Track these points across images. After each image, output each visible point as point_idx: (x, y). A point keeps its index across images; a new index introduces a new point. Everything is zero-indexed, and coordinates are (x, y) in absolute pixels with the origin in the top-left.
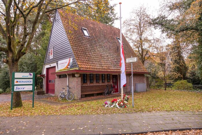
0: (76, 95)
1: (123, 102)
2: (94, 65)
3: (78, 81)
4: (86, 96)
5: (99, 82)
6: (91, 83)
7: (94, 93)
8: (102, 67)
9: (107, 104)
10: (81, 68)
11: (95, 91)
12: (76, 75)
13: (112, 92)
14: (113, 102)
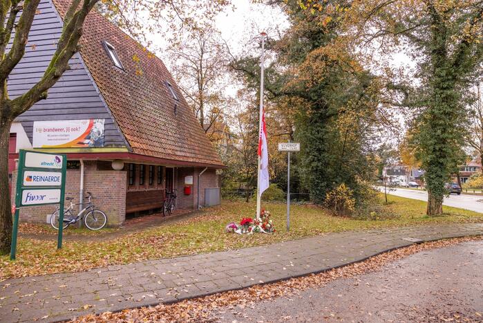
10: (135, 149)
12: (115, 166)
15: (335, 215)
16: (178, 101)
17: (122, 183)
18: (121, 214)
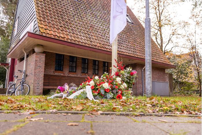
2: (76, 36)
3: (38, 59)
8: (91, 42)
16: (132, 23)
17: (39, 62)
18: (36, 86)
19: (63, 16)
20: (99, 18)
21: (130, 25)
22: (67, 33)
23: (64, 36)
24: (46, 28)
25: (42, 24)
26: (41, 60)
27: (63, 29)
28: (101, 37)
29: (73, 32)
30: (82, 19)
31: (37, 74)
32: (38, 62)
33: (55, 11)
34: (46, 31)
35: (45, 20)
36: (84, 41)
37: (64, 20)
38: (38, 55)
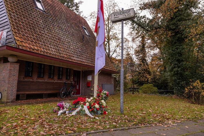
0: (5, 94)
1: (98, 104)
2: (47, 48)
3: (13, 68)
4: (30, 97)
5: (53, 78)
6: (39, 77)
7: (43, 92)
8: (60, 53)
9: (63, 108)
10: (20, 46)
11: (46, 90)
12: (10, 59)
13: (71, 92)
14: (76, 104)
15: (193, 103)
16: (89, 36)
17: (14, 71)
18: (10, 93)
19: (35, 29)
20: (64, 30)
21: (88, 38)
22: (40, 46)
23: (38, 48)
24: (21, 41)
25: (18, 36)
26: (15, 69)
27: (36, 41)
28: (67, 49)
29: (45, 44)
30: (51, 32)
31: (11, 82)
32: (12, 71)
33: (27, 23)
34: (22, 44)
35: (19, 32)
36: (54, 53)
37: (36, 32)
38: (12, 64)
